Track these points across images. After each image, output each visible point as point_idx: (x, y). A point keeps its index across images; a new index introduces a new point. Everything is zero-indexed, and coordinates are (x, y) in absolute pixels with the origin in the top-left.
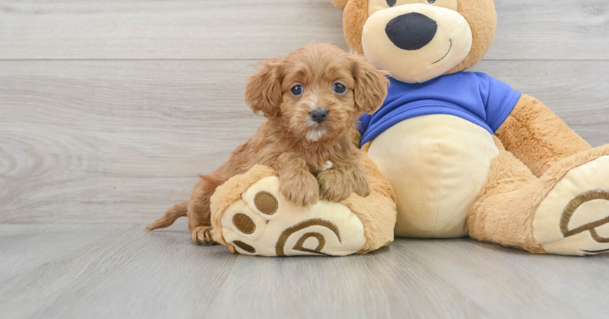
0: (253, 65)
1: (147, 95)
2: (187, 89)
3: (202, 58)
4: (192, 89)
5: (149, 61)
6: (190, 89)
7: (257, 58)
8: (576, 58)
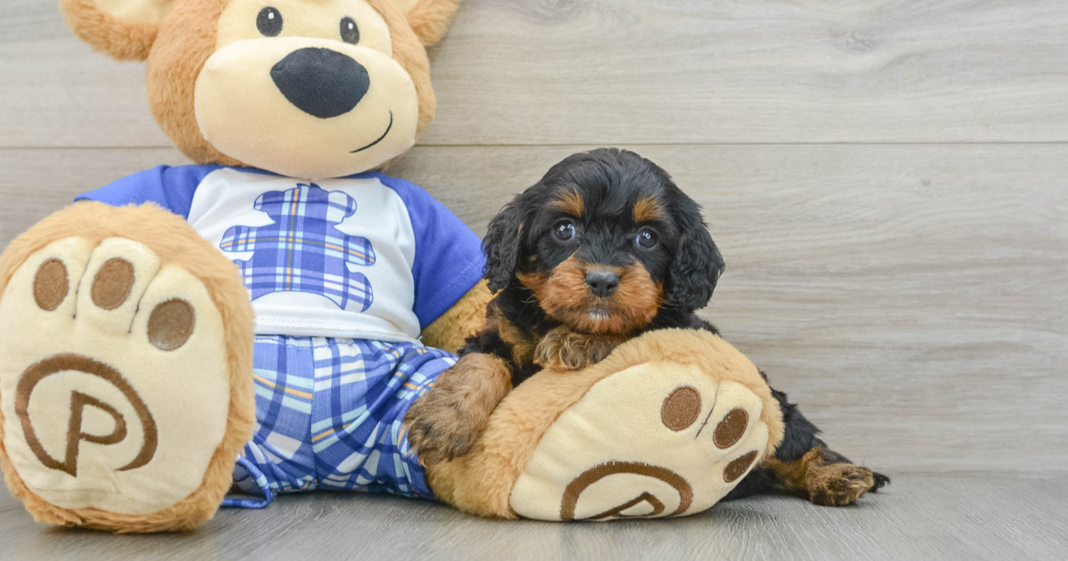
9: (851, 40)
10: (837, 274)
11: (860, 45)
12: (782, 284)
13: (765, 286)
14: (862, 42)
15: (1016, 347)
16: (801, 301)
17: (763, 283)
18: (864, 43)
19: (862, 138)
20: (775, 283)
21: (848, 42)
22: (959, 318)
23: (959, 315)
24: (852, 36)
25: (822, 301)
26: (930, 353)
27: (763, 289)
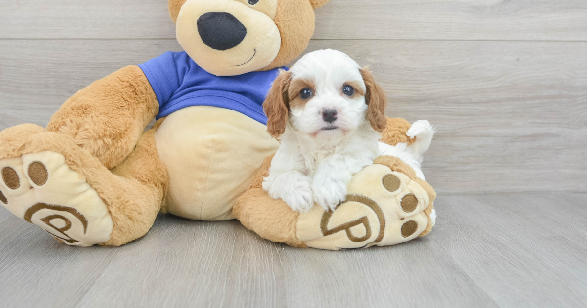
0: (156, 45)
1: (52, 73)
2: (92, 68)
3: (106, 38)
4: (97, 68)
5: (54, 40)
6: (95, 68)
7: (160, 37)
8: (472, 38)
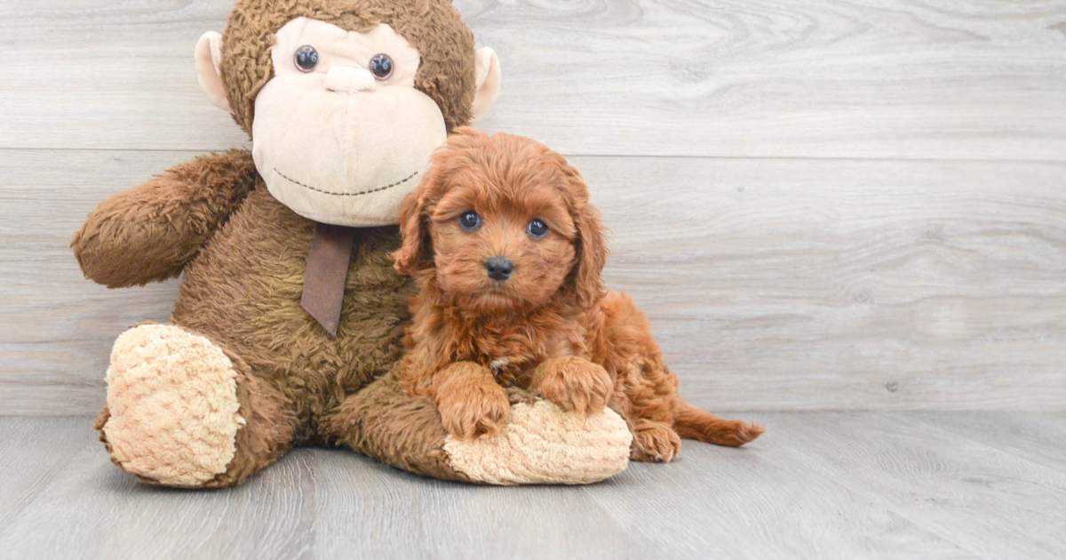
9: (686, 72)
10: (671, 263)
11: (693, 76)
12: (627, 270)
13: (615, 272)
14: (695, 73)
15: (802, 318)
16: (641, 284)
17: (612, 269)
18: (698, 75)
19: (695, 152)
20: (622, 270)
21: (684, 74)
22: (762, 296)
23: (760, 293)
24: (688, 69)
25: (659, 284)
26: (735, 324)
27: (612, 274)
